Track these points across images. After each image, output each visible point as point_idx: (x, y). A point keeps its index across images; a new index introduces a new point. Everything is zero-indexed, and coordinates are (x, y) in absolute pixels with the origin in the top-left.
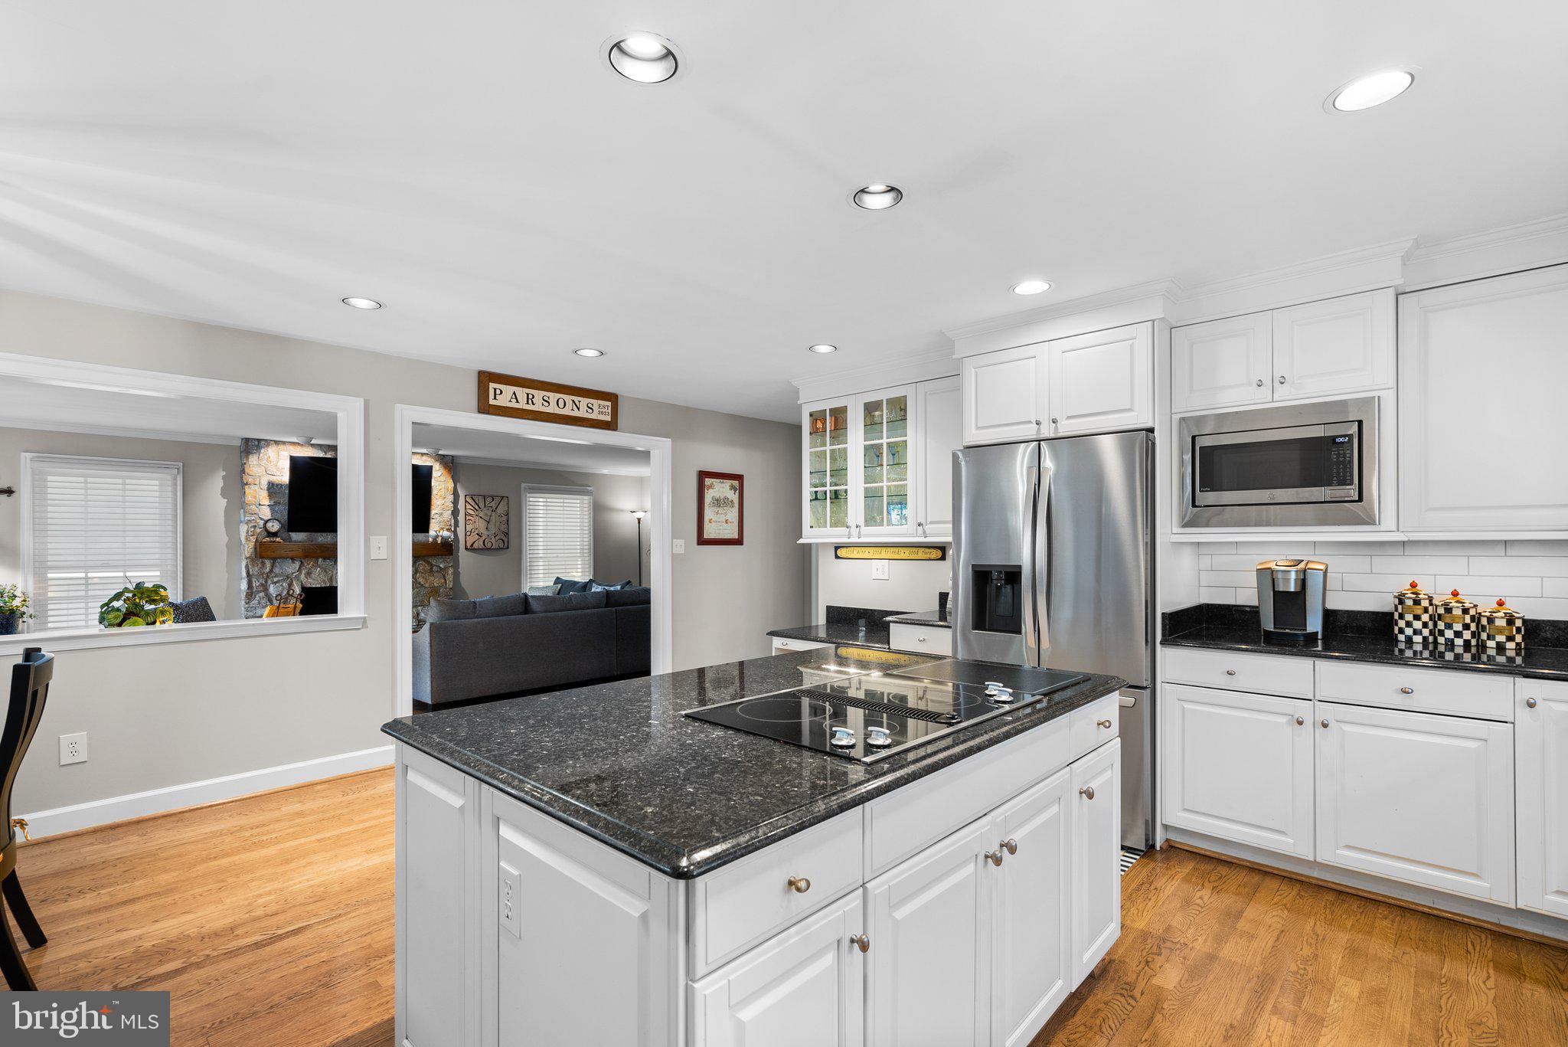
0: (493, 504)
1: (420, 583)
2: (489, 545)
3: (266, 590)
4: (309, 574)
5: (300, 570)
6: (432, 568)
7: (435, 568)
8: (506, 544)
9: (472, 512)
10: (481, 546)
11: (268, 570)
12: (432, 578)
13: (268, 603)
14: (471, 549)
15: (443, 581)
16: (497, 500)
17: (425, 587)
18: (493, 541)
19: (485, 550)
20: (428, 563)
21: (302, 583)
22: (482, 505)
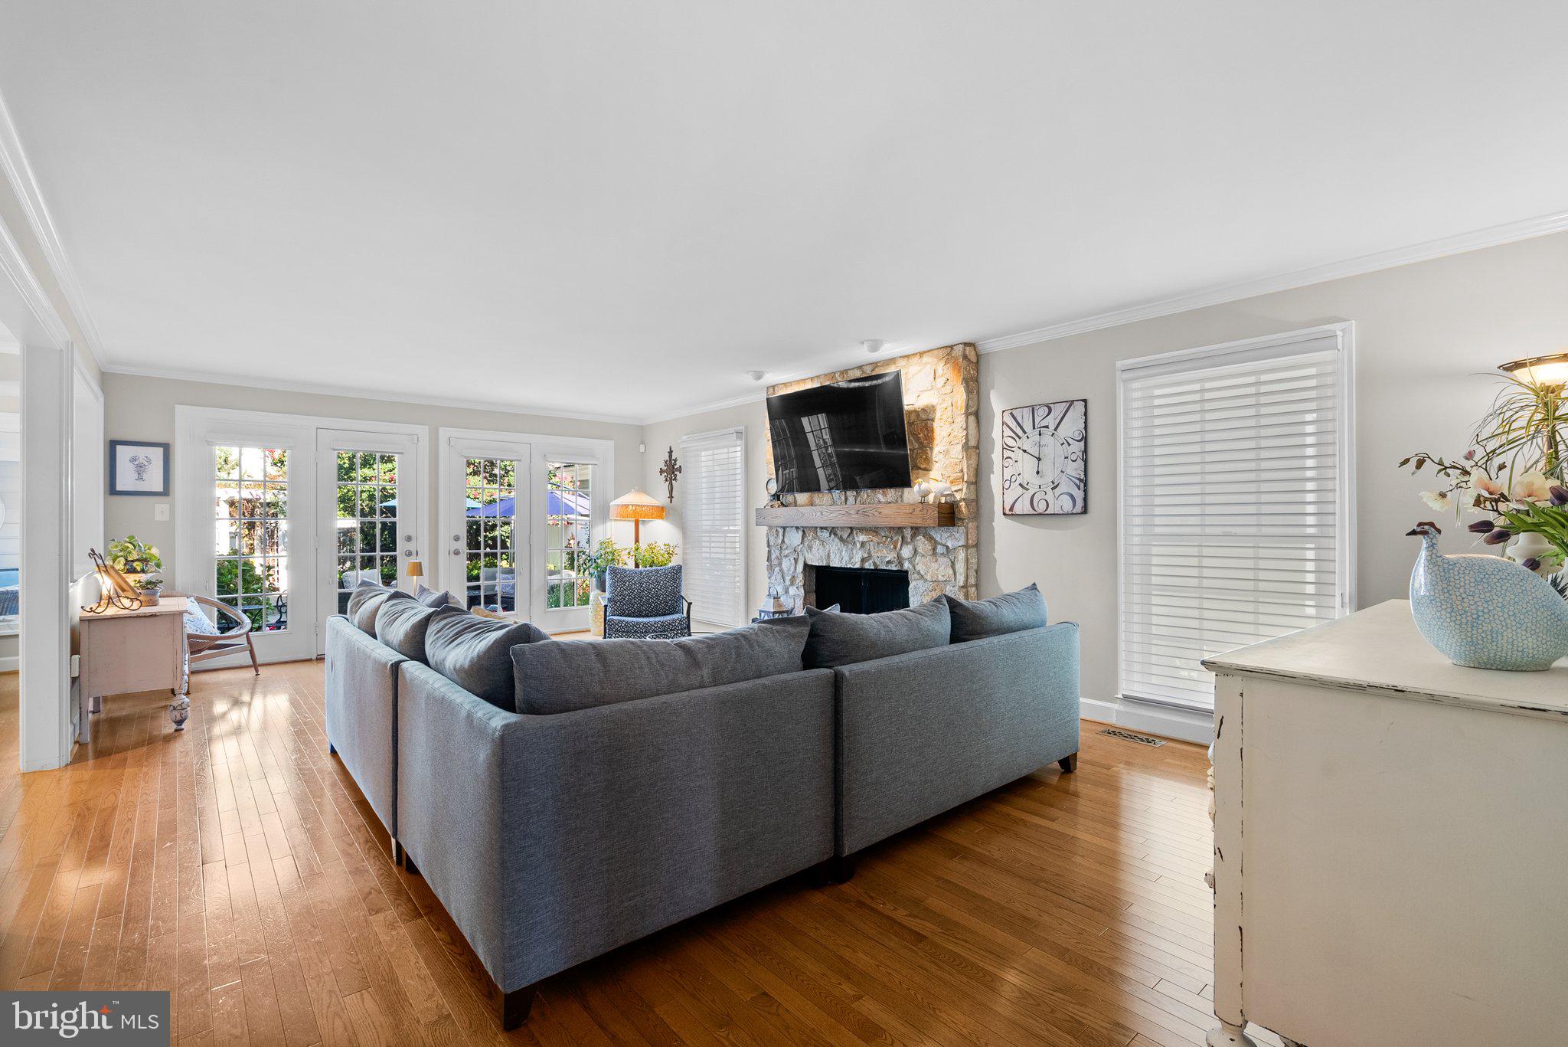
0: (1051, 421)
1: (919, 573)
2: (1041, 507)
3: (780, 564)
4: (810, 547)
5: (802, 542)
6: (934, 549)
7: (940, 549)
8: (1080, 503)
9: (1010, 442)
10: (1028, 510)
11: (780, 541)
12: (934, 566)
13: (782, 580)
14: (1010, 514)
15: (951, 572)
16: (1058, 410)
17: (926, 581)
18: (1050, 497)
19: (1038, 516)
20: (931, 539)
21: (805, 559)
22: (1028, 427)
